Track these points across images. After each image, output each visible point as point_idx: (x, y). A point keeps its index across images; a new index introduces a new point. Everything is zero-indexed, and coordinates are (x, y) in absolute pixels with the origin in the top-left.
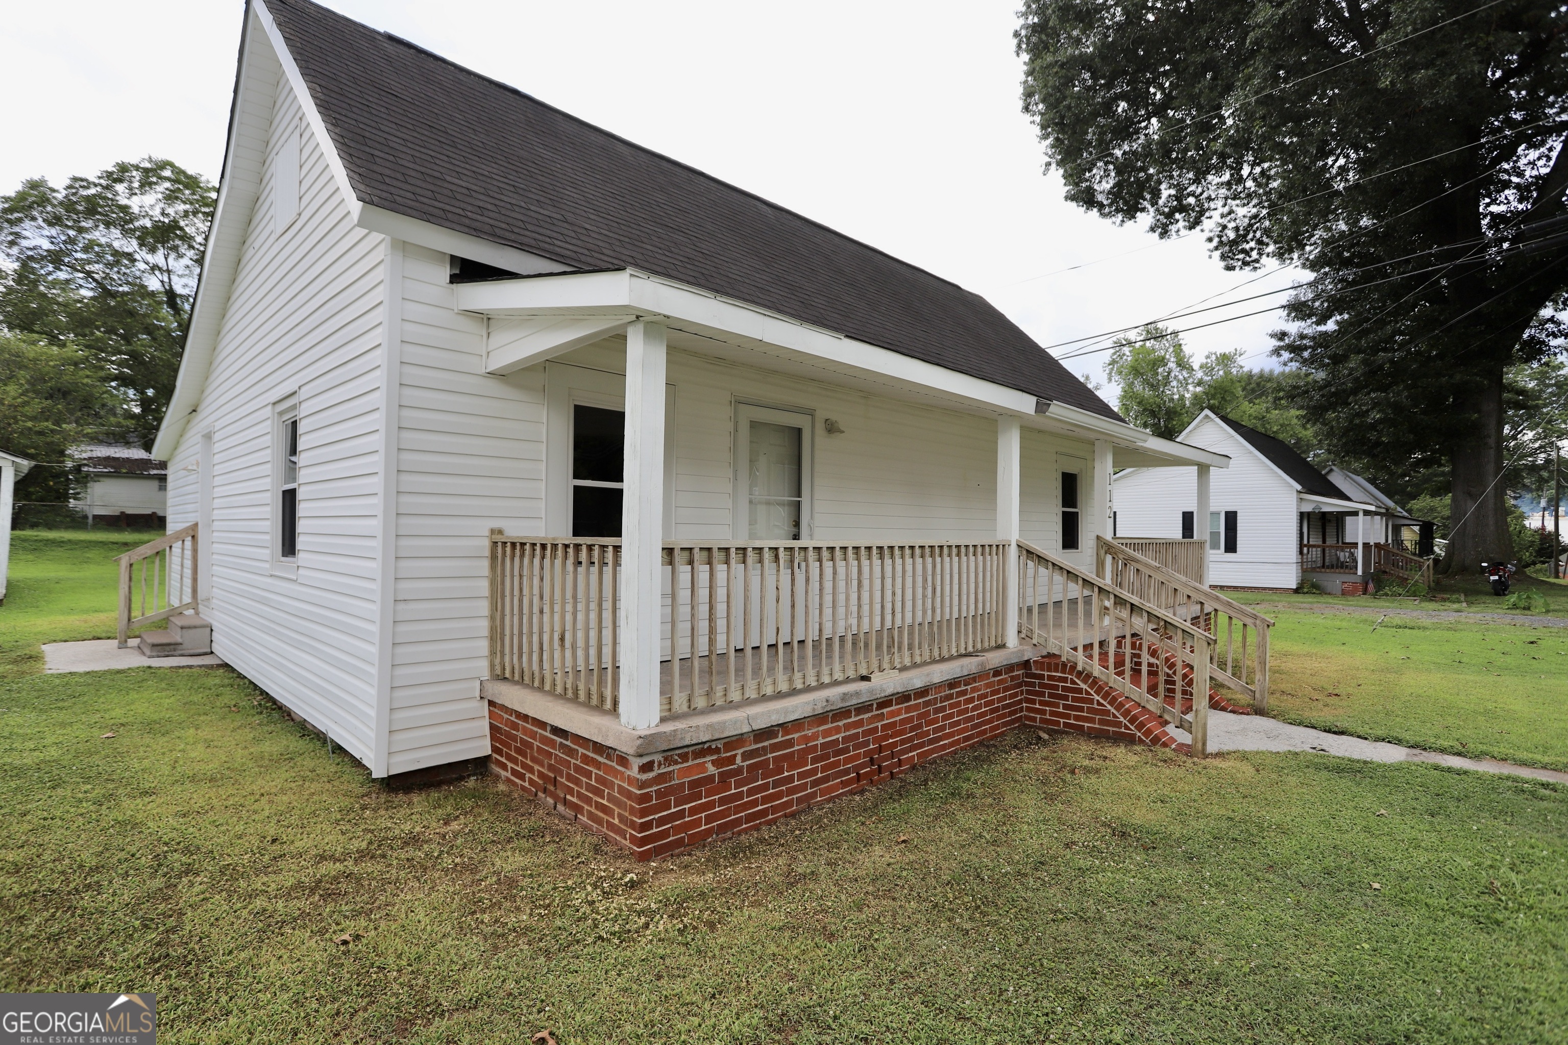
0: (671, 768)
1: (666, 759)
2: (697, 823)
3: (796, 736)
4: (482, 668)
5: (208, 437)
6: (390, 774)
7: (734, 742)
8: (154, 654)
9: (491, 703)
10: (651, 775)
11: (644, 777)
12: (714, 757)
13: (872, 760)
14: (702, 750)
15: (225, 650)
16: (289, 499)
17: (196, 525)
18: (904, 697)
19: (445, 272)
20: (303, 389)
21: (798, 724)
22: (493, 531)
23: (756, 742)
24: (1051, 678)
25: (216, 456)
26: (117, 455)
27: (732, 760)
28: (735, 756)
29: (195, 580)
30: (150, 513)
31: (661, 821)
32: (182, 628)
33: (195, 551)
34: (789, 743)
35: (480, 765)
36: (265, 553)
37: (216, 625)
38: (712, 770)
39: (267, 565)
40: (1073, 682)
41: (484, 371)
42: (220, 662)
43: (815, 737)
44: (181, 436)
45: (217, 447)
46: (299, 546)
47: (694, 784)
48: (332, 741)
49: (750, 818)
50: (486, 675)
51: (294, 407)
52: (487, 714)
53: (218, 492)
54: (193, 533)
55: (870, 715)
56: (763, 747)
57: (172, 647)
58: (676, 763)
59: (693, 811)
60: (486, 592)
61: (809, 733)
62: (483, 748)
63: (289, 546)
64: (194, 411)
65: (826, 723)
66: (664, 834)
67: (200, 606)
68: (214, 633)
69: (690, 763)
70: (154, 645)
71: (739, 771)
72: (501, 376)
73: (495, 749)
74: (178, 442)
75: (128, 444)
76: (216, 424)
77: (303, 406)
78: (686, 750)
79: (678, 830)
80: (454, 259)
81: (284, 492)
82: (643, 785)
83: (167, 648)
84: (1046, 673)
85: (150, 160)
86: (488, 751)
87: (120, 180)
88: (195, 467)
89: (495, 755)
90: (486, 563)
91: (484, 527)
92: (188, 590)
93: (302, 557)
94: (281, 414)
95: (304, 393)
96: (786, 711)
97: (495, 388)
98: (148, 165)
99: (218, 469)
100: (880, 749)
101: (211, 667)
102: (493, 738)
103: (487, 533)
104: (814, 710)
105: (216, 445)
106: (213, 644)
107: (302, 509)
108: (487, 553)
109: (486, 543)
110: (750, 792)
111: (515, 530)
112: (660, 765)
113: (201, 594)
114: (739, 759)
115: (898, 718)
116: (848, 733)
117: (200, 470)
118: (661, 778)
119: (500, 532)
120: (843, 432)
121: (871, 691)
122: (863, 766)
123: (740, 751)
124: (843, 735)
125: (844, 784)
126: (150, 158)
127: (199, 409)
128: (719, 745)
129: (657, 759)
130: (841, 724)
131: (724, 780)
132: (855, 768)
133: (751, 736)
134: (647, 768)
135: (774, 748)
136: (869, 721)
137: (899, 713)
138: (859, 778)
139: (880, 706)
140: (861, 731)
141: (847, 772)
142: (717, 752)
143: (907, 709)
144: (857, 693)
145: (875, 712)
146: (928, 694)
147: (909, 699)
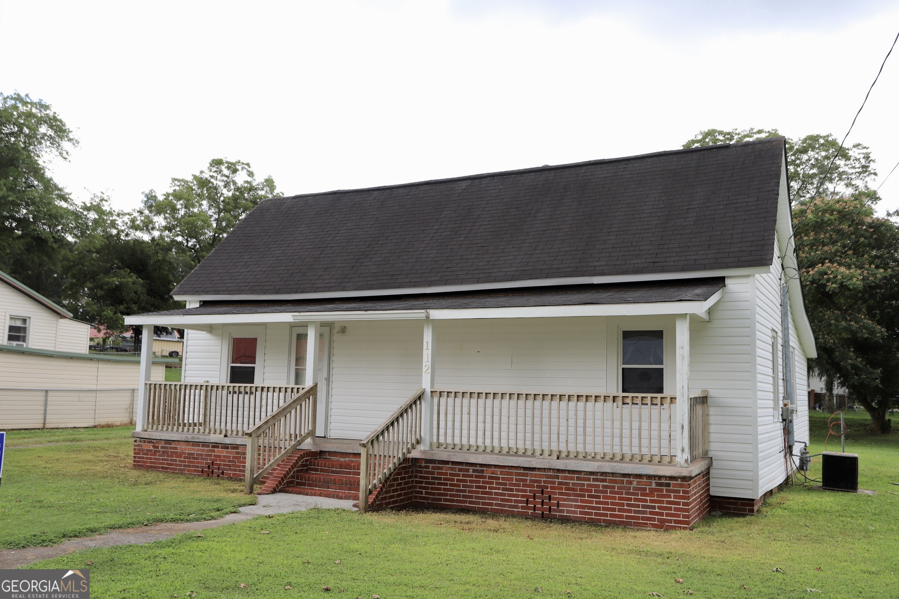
0: (141, 444)
1: (141, 441)
3: (178, 447)
7: (159, 441)
10: (136, 444)
12: (153, 445)
13: (209, 467)
14: (150, 440)
18: (225, 446)
21: (178, 442)
28: (159, 446)
31: (139, 458)
34: (176, 449)
38: (152, 448)
43: (185, 449)
47: (147, 451)
55: (208, 449)
56: (167, 447)
58: (143, 443)
59: (147, 458)
61: (183, 447)
65: (190, 446)
66: (140, 462)
69: (146, 444)
71: (159, 452)
78: (145, 440)
82: (134, 446)
100: (213, 464)
110: (163, 460)
112: (138, 441)
114: (160, 448)
115: (222, 454)
116: (198, 453)
118: (138, 445)
121: (206, 439)
122: (205, 467)
124: (196, 453)
125: (197, 472)
128: (154, 441)
129: (138, 439)
130: (195, 448)
131: (155, 452)
132: (201, 467)
133: (163, 442)
134: (135, 441)
135: (171, 448)
136: (208, 451)
137: (222, 452)
138: (202, 471)
139: (213, 447)
140: (204, 453)
141: (197, 467)
142: (153, 443)
143: (227, 452)
144: (198, 438)
145: (210, 448)
146: (238, 449)
147: (228, 448)
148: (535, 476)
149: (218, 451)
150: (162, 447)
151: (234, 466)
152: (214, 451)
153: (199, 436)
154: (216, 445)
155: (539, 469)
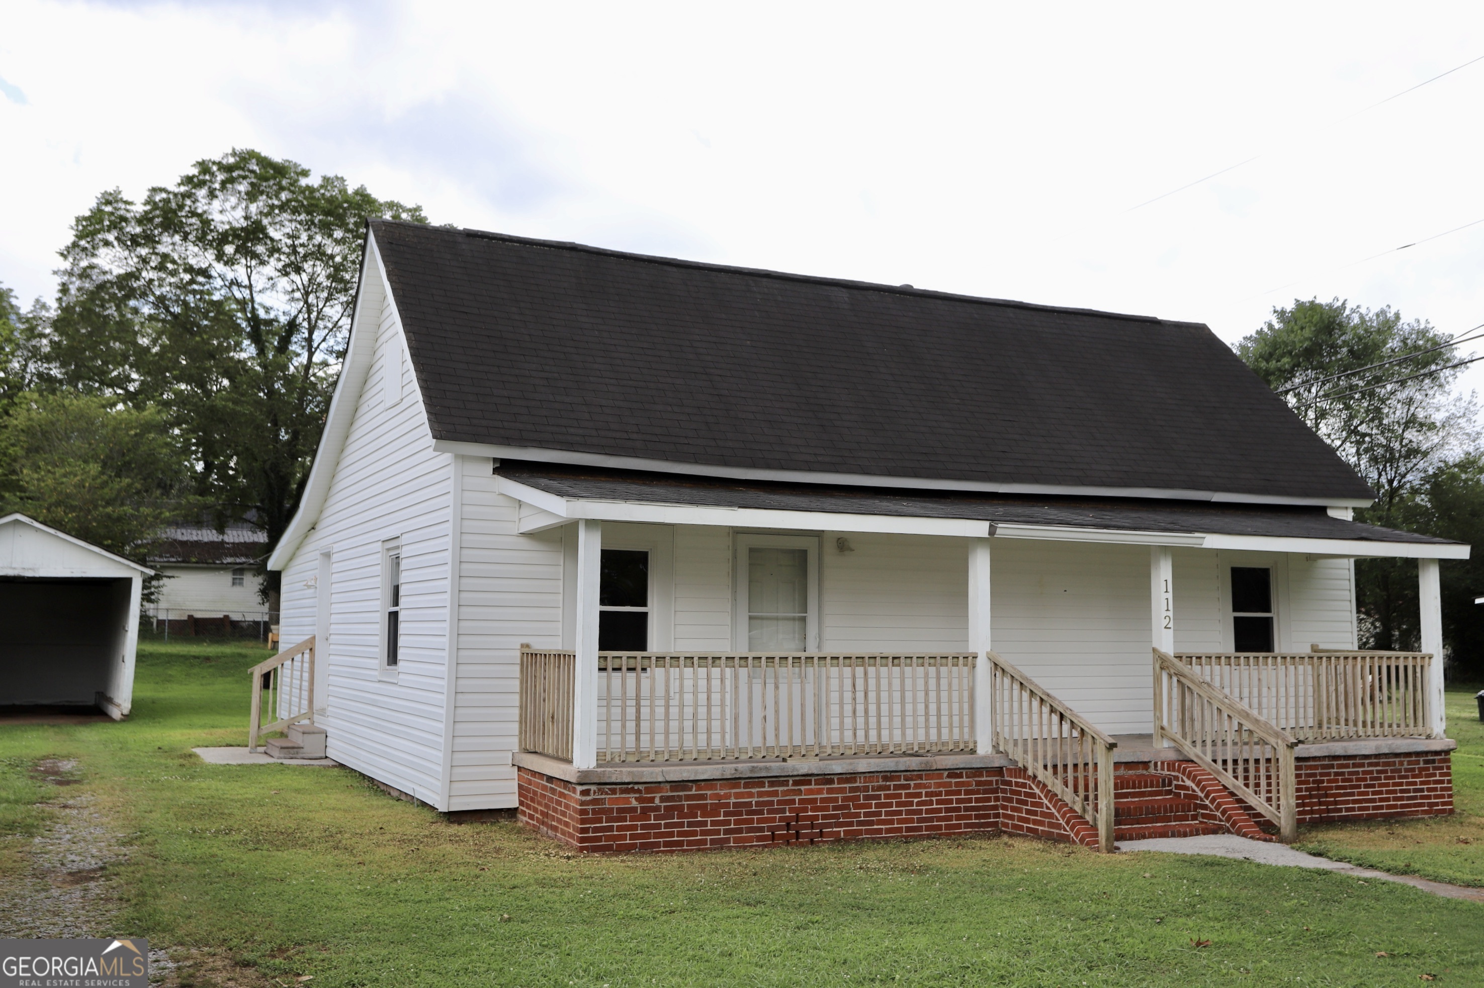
0: (603, 797)
1: (599, 790)
2: (624, 837)
3: (709, 792)
4: (514, 743)
5: (327, 555)
6: (451, 810)
7: (654, 786)
8: (282, 755)
9: (519, 768)
10: (588, 798)
11: (584, 798)
12: (637, 795)
13: (788, 825)
14: (627, 787)
15: (338, 751)
16: (394, 618)
17: (314, 638)
18: (826, 779)
19: (490, 467)
20: (404, 536)
21: (709, 782)
22: (522, 646)
23: (672, 791)
24: (1017, 784)
25: (334, 576)
26: (185, 538)
27: (652, 800)
28: (654, 797)
29: (311, 691)
30: (221, 616)
31: (596, 830)
32: (304, 733)
33: (312, 662)
34: (703, 797)
35: (511, 813)
36: (374, 663)
37: (330, 731)
38: (634, 803)
39: (376, 673)
40: (1031, 788)
41: (516, 532)
42: (334, 763)
43: (728, 796)
44: (298, 548)
45: (335, 567)
46: (399, 657)
47: (620, 810)
48: (418, 799)
49: (666, 844)
50: (516, 749)
51: (397, 547)
52: (516, 777)
53: (336, 608)
54: (310, 646)
55: (785, 788)
56: (678, 796)
57: (295, 750)
58: (607, 794)
59: (619, 828)
60: (517, 689)
61: (722, 792)
62: (513, 802)
63: (393, 657)
64: (313, 528)
65: (740, 788)
66: (598, 839)
67: (315, 716)
68: (328, 739)
69: (618, 796)
70: (282, 748)
71: (657, 808)
72: (530, 535)
73: (521, 803)
74: (294, 554)
75: (199, 524)
76: (335, 546)
77: (404, 548)
78: (614, 786)
79: (608, 838)
80: (495, 460)
81: (390, 613)
82: (582, 803)
83: (292, 751)
84: (1013, 780)
85: (234, 154)
86: (516, 804)
87: (201, 184)
88: (313, 583)
89: (521, 807)
90: (518, 668)
91: (517, 642)
92: (305, 703)
93: (401, 664)
94: (388, 550)
95: (404, 540)
96: (696, 773)
97: (524, 543)
98: (231, 160)
99: (336, 588)
100: (797, 819)
101: (325, 767)
102: (520, 795)
103: (519, 647)
104: (723, 774)
105: (334, 565)
106: (328, 749)
107: (402, 628)
108: (519, 661)
109: (518, 654)
110: (667, 826)
111: (540, 645)
112: (595, 792)
113: (317, 705)
114: (657, 801)
115: (819, 796)
116: (761, 799)
117: (318, 586)
118: (595, 802)
119: (528, 646)
120: (852, 550)
121: (783, 769)
122: (779, 828)
123: (659, 795)
124: (756, 799)
125: (759, 839)
126: (234, 150)
127: (318, 527)
128: (641, 787)
129: (593, 788)
130: (753, 790)
131: (645, 812)
132: (770, 829)
133: (668, 786)
134: (585, 793)
135: (688, 798)
136: (785, 793)
137: (820, 791)
138: (773, 837)
139: (796, 783)
140: (775, 799)
141: (761, 830)
142: (639, 791)
143: (830, 791)
144: (767, 769)
145: (790, 787)
146: (855, 782)
147: (831, 782)
148: (1310, 768)
149: (811, 792)
150: (662, 799)
151: (845, 816)
152: (800, 792)
153: (768, 764)
154: (804, 779)
155: (1314, 758)
